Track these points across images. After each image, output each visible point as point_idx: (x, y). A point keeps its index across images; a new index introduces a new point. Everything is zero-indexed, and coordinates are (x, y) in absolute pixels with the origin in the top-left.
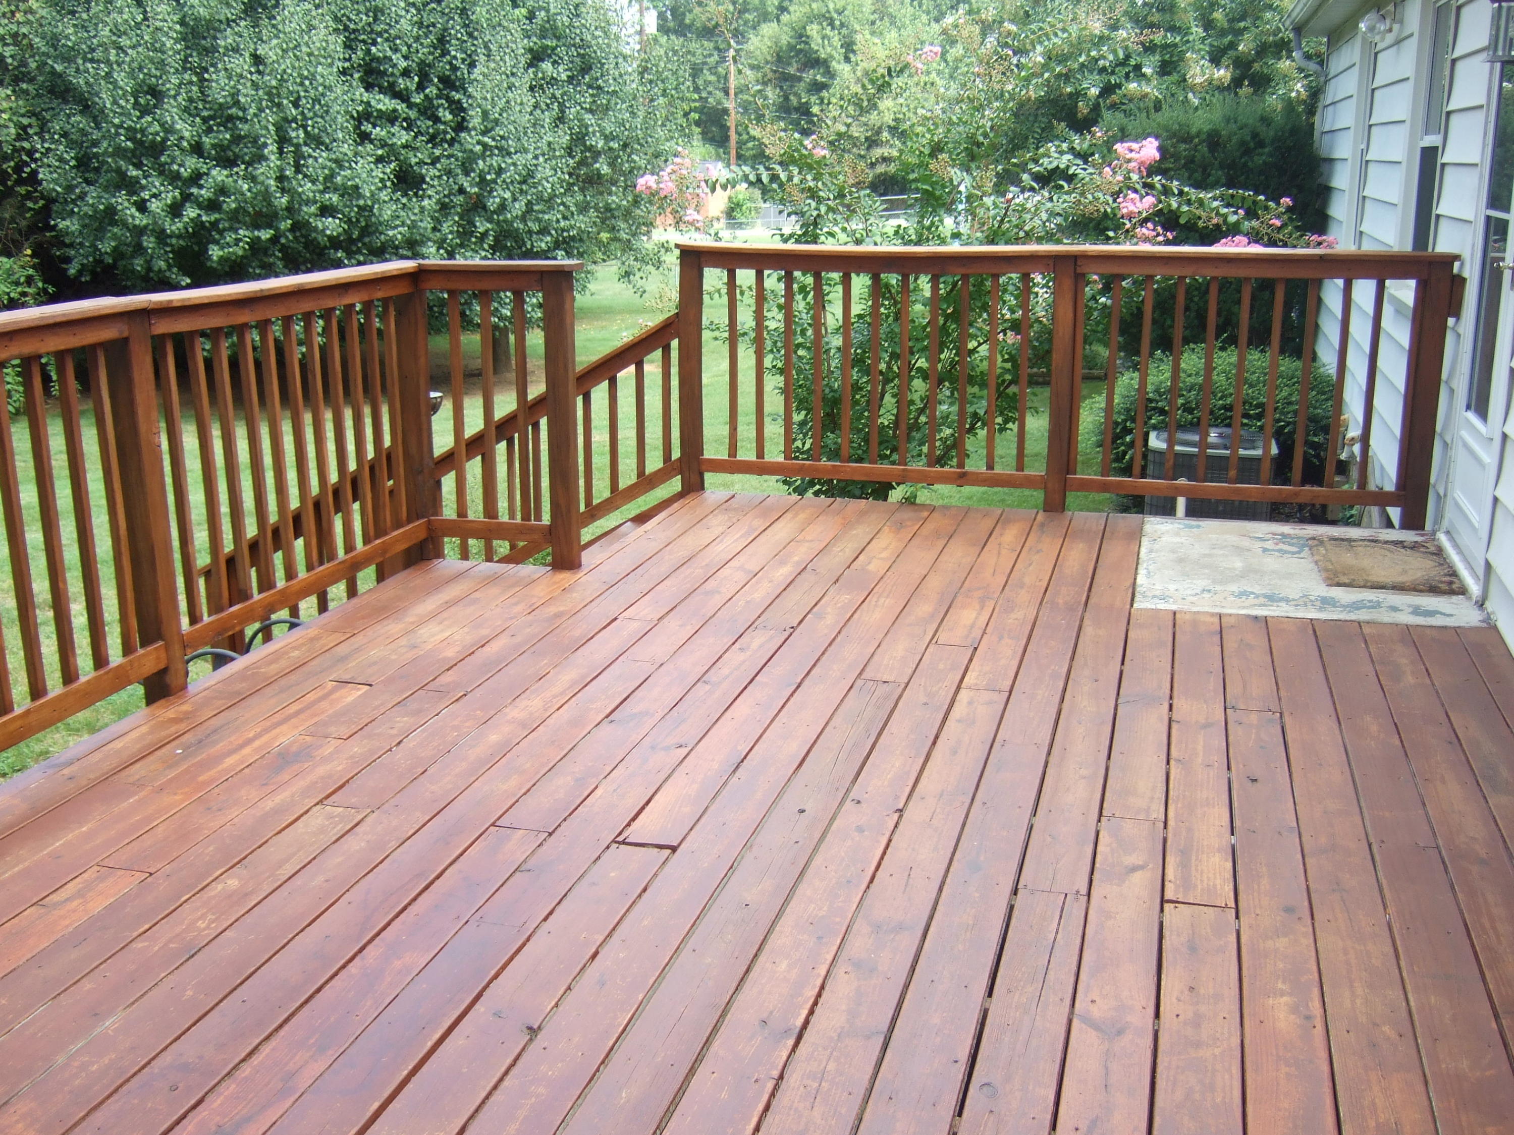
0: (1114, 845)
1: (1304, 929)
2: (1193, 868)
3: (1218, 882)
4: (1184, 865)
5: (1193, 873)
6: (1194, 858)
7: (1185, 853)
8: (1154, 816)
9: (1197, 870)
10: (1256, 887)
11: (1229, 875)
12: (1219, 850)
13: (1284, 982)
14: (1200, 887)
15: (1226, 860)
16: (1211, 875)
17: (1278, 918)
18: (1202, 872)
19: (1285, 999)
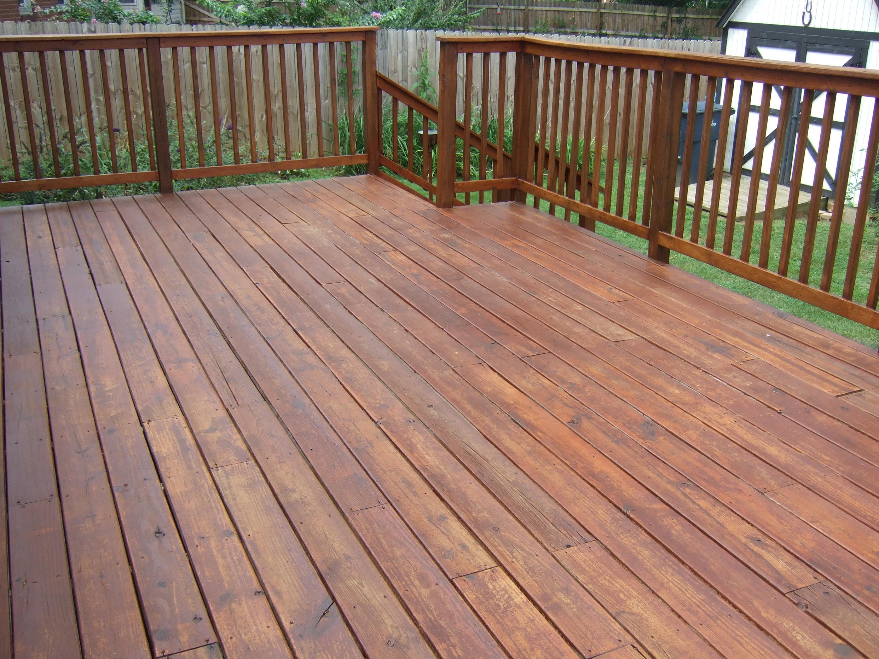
0: (232, 442)
1: (102, 422)
2: (176, 440)
3: (158, 436)
4: (182, 441)
5: (175, 438)
6: (179, 448)
7: (185, 450)
8: (220, 471)
9: (173, 440)
10: (134, 439)
11: (153, 443)
12: (164, 458)
13: (109, 396)
14: (167, 430)
15: (157, 452)
16: (164, 439)
17: (117, 425)
18: (170, 440)
19: (107, 389)
